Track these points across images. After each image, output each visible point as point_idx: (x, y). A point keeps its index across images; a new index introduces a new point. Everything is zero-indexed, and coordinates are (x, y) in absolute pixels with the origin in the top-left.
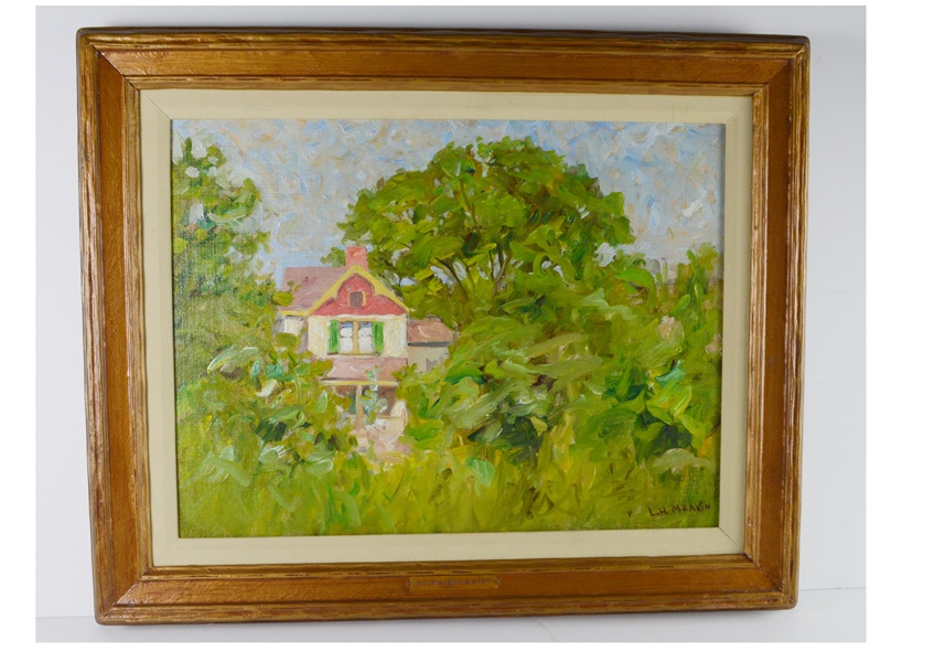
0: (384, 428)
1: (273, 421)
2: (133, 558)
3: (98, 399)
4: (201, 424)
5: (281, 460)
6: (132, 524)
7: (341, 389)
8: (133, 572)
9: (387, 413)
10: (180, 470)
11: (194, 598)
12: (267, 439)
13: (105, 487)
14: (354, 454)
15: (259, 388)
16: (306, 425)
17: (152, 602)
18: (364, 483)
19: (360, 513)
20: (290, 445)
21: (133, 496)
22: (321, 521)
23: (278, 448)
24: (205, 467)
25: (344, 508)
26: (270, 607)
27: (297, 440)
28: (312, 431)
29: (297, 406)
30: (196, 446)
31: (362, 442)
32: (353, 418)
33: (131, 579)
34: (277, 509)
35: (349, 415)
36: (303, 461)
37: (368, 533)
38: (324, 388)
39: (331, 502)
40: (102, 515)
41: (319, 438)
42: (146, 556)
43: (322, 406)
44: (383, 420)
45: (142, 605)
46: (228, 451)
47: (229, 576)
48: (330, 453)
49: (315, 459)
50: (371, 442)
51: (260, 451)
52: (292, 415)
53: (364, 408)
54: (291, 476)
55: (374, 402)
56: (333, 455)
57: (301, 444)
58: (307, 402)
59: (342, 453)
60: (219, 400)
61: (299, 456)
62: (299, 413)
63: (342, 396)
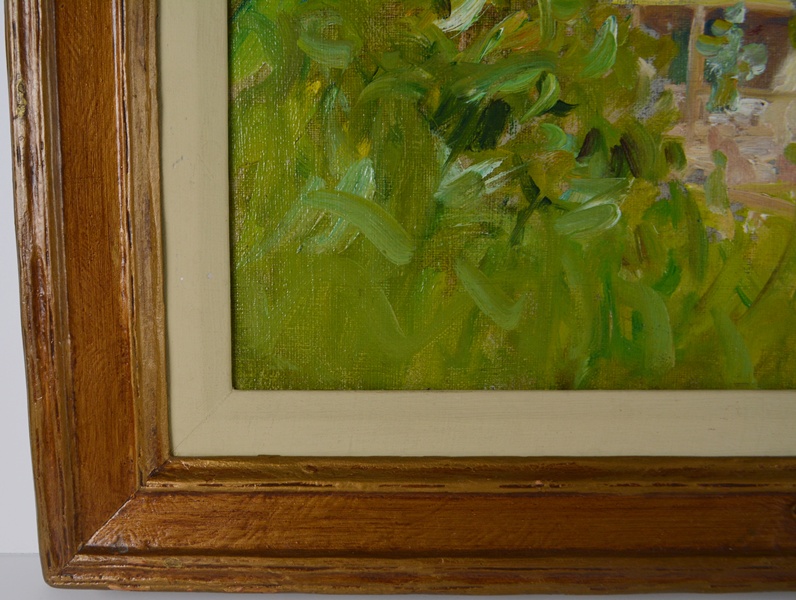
0: (754, 121)
1: (475, 95)
2: (125, 436)
3: (31, 21)
4: (292, 104)
5: (490, 198)
6: (120, 352)
7: (651, 15)
8: (125, 470)
9: (763, 84)
10: (239, 222)
11: (273, 538)
12: (460, 144)
13: (53, 254)
14: (673, 185)
15: (445, 9)
16: (561, 109)
17: (170, 544)
18: (692, 261)
19: (676, 334)
20: (517, 160)
21: (124, 281)
22: (581, 356)
23: (484, 168)
24: (302, 213)
25: (638, 324)
26: (462, 564)
27: (536, 147)
28: (573, 126)
29: (539, 57)
30: (278, 161)
31: (697, 155)
32: (677, 92)
33: (120, 488)
34: (475, 321)
35: (668, 86)
36: (547, 201)
37: (689, 386)
38: (609, 11)
39: (607, 307)
40: (45, 328)
41: (589, 143)
42: (156, 431)
43: (603, 61)
44: (752, 101)
45: (147, 551)
46: (362, 175)
47: (358, 486)
48: (619, 181)
49: (576, 197)
50: (719, 157)
51: (439, 175)
52: (525, 80)
53: (708, 68)
54: (514, 241)
55: (733, 51)
56: (623, 188)
57: (543, 158)
58: (565, 49)
59: (645, 184)
60: (341, 38)
61: (537, 190)
62: (543, 76)
63: (653, 34)
